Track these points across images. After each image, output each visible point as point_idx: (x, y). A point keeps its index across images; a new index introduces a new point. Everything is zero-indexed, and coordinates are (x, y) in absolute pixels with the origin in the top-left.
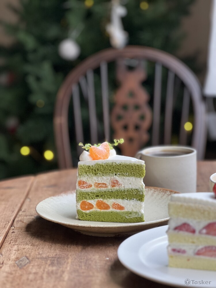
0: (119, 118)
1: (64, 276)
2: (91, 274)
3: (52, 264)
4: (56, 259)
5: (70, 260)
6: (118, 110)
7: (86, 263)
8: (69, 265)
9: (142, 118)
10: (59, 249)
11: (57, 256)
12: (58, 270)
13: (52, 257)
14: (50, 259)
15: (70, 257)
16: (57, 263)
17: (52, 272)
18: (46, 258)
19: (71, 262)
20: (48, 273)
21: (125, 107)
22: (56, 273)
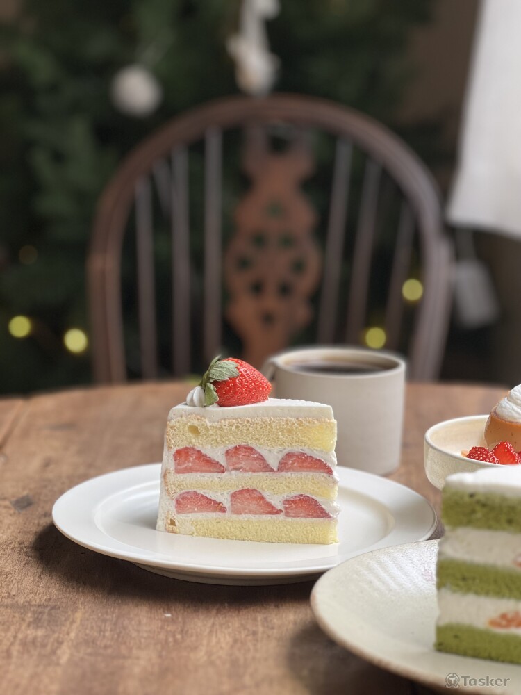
0: (244, 264)
1: (59, 652)
2: (124, 650)
3: (37, 622)
4: (47, 610)
5: (79, 615)
6: (242, 245)
7: (115, 624)
8: (75, 626)
9: (299, 267)
10: (58, 586)
11: (50, 603)
12: (47, 636)
13: (39, 606)
14: (32, 609)
15: (80, 606)
16: (49, 621)
17: (34, 641)
18: (23, 606)
19: (81, 620)
20: (24, 644)
21: (259, 240)
22: (44, 646)
